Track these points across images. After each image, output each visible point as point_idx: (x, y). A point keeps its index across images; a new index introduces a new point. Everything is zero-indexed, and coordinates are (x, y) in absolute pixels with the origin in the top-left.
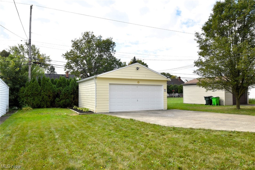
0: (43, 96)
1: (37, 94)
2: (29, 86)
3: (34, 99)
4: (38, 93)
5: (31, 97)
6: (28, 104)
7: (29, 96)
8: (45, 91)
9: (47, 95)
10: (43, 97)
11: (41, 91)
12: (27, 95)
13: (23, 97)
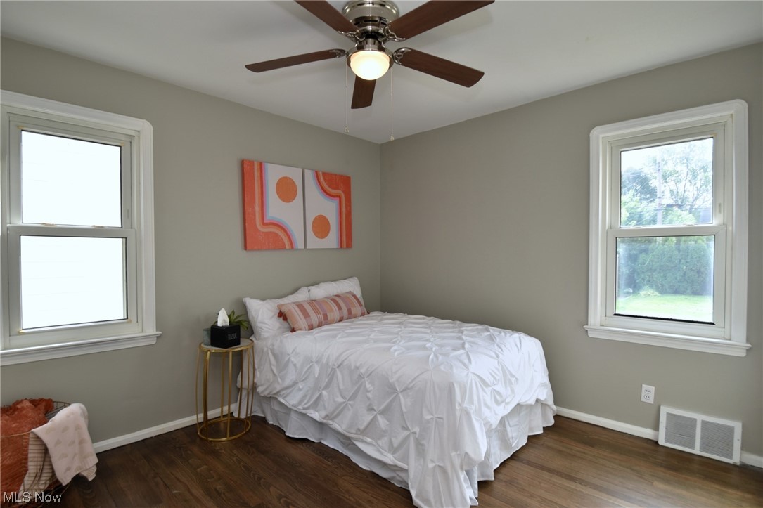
0: (685, 272)
1: (672, 268)
2: (654, 253)
3: (665, 276)
4: (672, 265)
5: (659, 273)
6: (652, 284)
7: (655, 270)
8: (689, 261)
9: (693, 270)
10: (685, 274)
11: (680, 261)
12: (651, 269)
13: (643, 272)
